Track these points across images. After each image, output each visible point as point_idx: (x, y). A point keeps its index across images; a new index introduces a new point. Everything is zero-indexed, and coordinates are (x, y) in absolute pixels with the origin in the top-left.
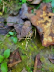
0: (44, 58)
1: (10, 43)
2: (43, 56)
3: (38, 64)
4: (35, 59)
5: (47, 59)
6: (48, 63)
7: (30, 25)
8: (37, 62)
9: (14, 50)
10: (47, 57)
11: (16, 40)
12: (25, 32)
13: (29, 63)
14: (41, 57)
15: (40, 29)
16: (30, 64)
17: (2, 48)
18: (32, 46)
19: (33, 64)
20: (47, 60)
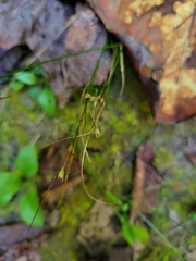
0: (170, 156)
1: (31, 116)
2: (164, 145)
3: (147, 179)
4: (134, 163)
5: (180, 154)
6: (183, 167)
7: (94, 28)
8: (140, 175)
9: (51, 137)
10: (179, 149)
11: (50, 101)
12: (78, 64)
13: (114, 179)
14: (155, 152)
15: (139, 52)
16: (118, 181)
17: (5, 138)
18: (120, 114)
19: (129, 179)
20: (180, 160)
